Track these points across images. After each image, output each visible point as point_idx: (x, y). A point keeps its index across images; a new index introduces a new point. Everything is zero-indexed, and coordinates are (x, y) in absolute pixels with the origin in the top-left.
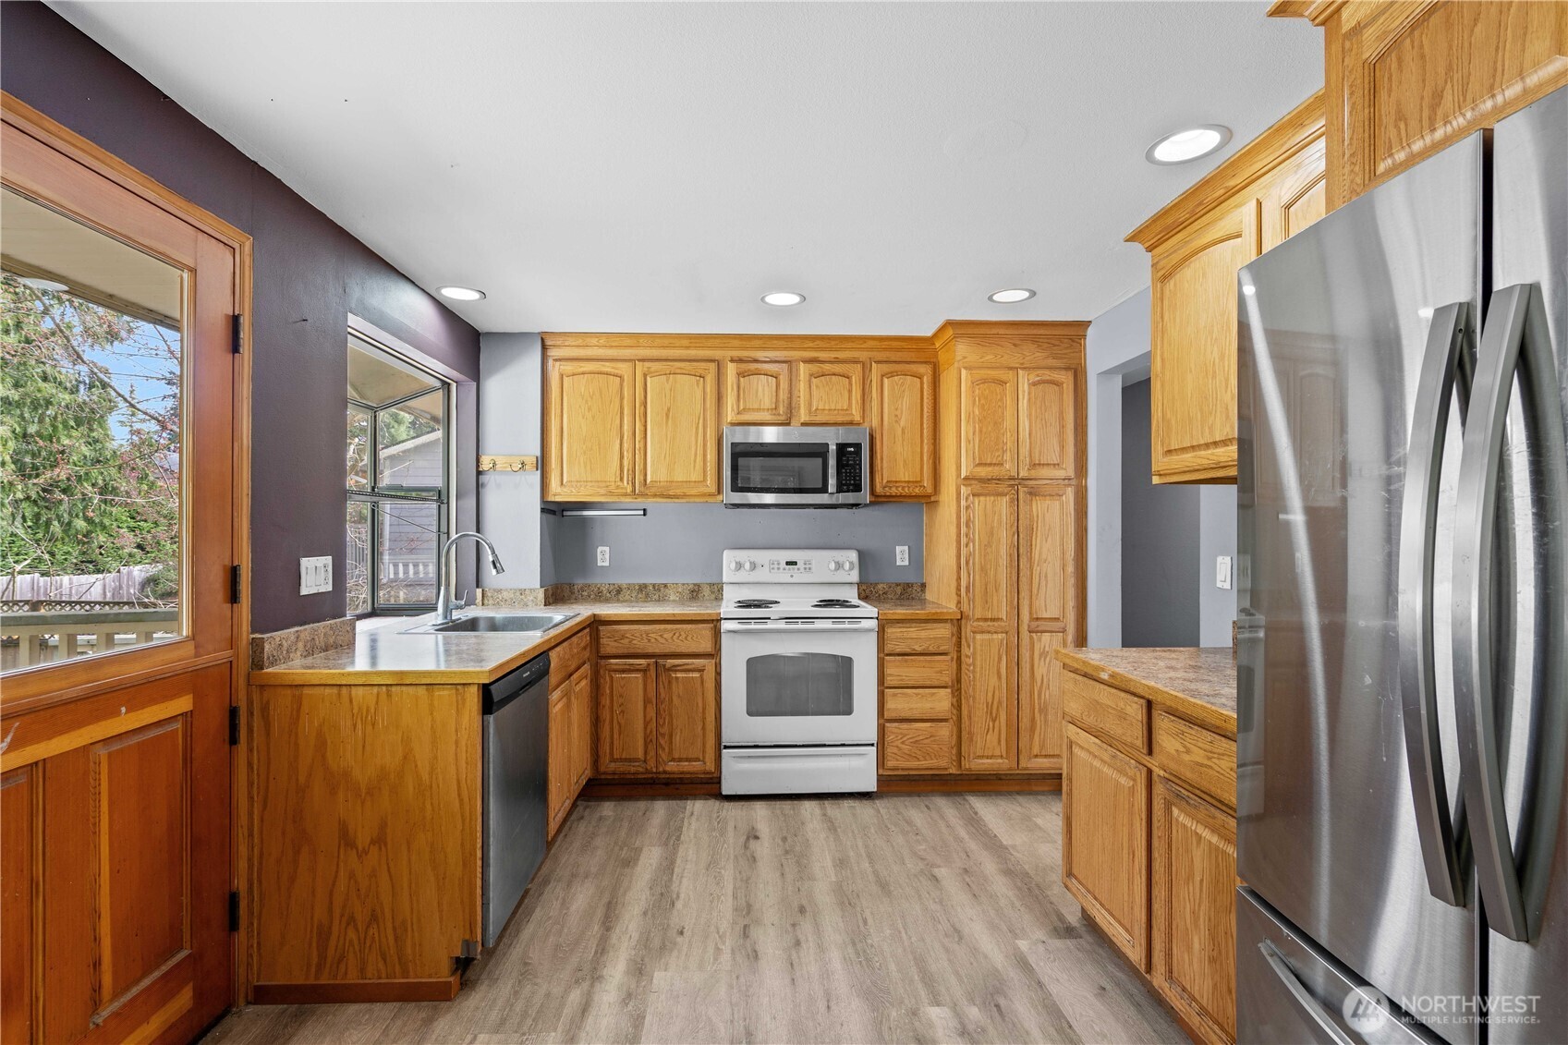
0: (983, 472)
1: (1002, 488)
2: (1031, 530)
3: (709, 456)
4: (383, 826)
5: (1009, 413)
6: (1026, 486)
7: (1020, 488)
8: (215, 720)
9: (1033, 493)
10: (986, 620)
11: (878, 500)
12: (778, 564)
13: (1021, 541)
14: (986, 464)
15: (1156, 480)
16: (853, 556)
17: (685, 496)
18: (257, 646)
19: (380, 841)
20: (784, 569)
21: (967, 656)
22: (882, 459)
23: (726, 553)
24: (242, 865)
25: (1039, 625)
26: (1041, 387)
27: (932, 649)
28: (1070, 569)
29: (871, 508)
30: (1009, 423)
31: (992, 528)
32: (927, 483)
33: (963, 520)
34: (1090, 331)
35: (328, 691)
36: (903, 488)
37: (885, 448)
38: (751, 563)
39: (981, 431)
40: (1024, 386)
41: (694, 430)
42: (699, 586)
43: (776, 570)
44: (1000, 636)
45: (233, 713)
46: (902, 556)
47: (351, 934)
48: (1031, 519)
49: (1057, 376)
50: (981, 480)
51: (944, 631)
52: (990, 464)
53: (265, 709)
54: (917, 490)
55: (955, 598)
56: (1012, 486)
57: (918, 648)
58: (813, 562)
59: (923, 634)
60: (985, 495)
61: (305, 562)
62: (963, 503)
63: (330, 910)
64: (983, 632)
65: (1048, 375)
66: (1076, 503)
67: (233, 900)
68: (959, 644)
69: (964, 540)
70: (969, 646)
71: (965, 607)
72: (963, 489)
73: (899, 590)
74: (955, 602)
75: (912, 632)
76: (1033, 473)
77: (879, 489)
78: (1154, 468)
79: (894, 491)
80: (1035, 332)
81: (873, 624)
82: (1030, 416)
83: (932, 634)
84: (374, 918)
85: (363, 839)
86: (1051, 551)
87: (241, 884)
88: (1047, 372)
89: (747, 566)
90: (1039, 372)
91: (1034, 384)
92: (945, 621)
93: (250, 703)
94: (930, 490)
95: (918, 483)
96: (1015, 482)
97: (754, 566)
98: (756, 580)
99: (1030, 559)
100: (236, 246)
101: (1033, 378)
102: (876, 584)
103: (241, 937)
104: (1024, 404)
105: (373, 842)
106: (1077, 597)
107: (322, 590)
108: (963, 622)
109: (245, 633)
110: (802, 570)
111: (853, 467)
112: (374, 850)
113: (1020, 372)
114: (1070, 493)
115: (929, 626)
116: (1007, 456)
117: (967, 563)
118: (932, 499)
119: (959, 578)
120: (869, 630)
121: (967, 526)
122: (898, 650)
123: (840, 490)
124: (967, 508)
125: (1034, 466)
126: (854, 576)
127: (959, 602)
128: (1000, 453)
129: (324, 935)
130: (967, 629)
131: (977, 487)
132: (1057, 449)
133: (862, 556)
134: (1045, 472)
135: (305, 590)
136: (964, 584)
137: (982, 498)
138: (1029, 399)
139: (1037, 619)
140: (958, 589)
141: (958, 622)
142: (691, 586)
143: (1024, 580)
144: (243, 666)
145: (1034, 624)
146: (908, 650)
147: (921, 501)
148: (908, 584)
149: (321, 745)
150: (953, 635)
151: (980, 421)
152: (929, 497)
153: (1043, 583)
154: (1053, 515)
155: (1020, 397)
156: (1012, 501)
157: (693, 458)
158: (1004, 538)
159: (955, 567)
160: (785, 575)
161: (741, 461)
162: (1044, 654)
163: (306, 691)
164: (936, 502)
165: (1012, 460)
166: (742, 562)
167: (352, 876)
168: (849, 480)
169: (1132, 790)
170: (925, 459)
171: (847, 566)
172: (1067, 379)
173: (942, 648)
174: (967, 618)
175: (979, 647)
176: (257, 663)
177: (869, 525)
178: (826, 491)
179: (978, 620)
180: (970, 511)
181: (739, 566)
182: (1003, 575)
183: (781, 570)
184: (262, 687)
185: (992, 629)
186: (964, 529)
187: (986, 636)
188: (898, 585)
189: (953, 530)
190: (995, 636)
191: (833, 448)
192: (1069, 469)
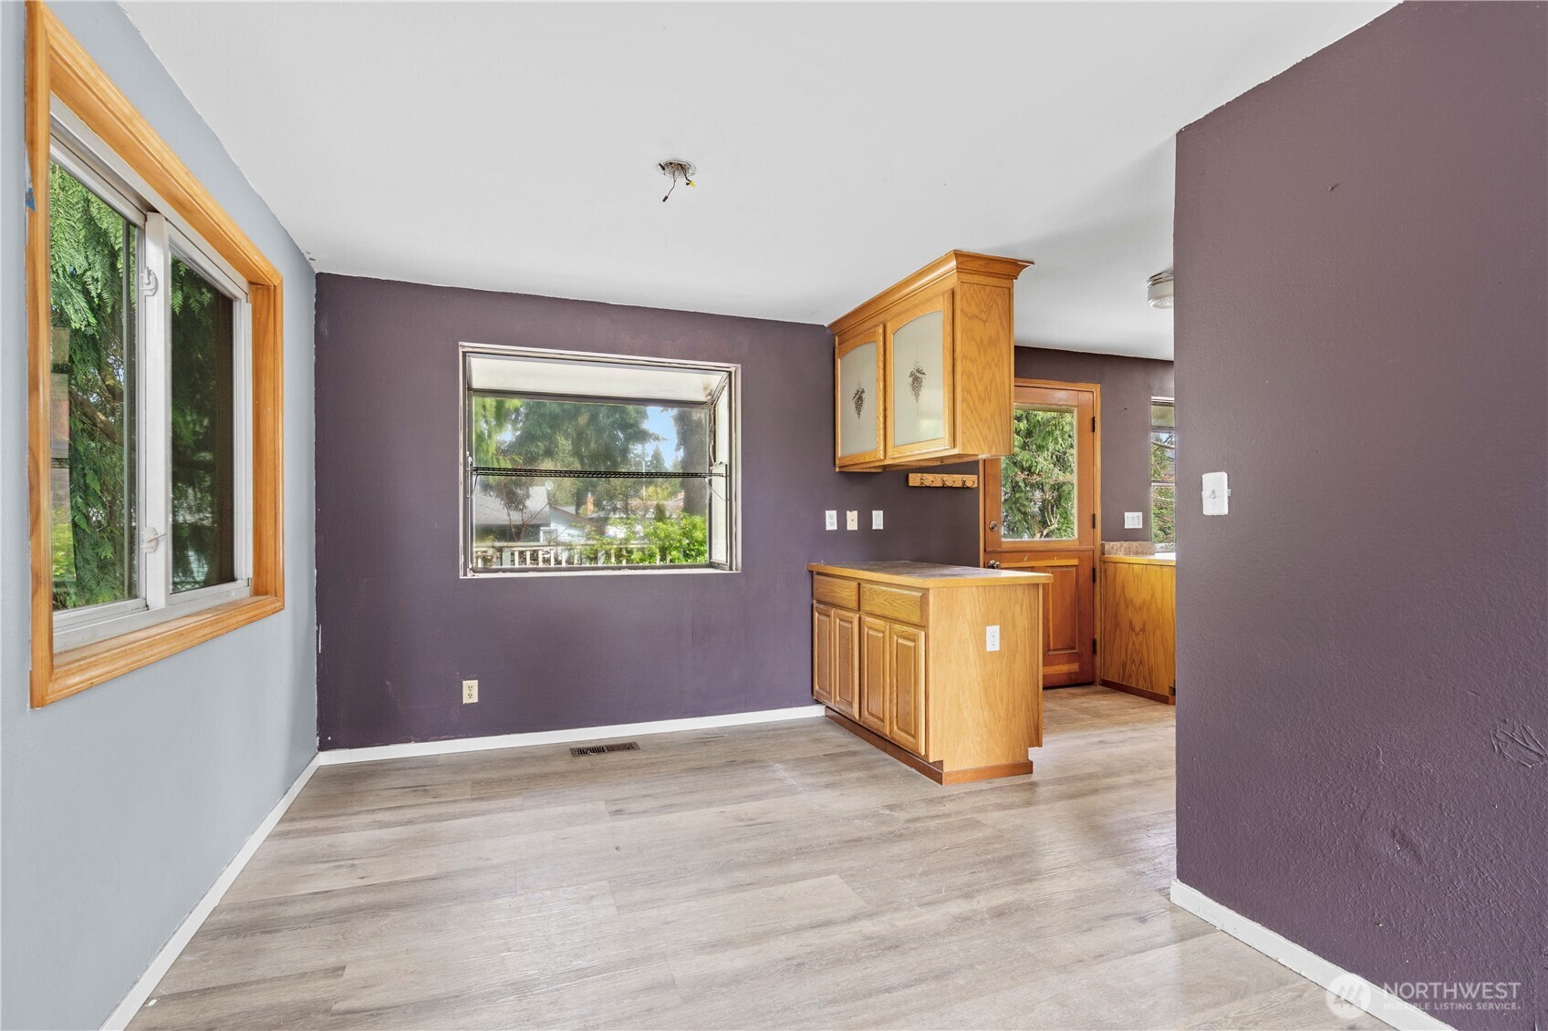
4: (1144, 624)
8: (1088, 571)
18: (1103, 546)
19: (1143, 630)
24: (1098, 630)
35: (1125, 565)
45: (1094, 570)
47: (1133, 667)
53: (1105, 571)
61: (1126, 514)
63: (1126, 656)
67: (1094, 642)
84: (1141, 663)
85: (1137, 629)
87: (1098, 637)
93: (1101, 568)
100: (1094, 390)
103: (1098, 658)
105: (1141, 630)
107: (1136, 527)
109: (1099, 541)
112: (1141, 633)
129: (1124, 665)
135: (1126, 527)
144: (1098, 554)
149: (1123, 588)
163: (1118, 565)
167: (1134, 643)
176: (1103, 554)
184: (1104, 562)
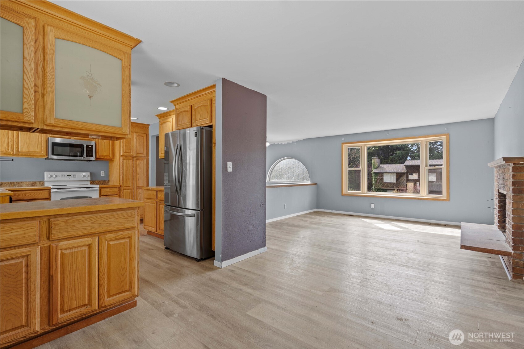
0: (126, 154)
1: (130, 158)
2: (137, 167)
3: (43, 145)
5: (132, 142)
6: (135, 158)
7: (134, 158)
9: (137, 159)
10: (126, 187)
11: (97, 159)
12: (65, 176)
13: (135, 170)
14: (126, 153)
15: (160, 158)
16: (89, 174)
17: (34, 156)
20: (67, 177)
21: (122, 195)
22: (99, 149)
23: (46, 173)
25: (139, 188)
26: (139, 137)
27: (113, 194)
28: (145, 175)
29: (95, 161)
30: (132, 144)
31: (128, 166)
32: (111, 156)
33: (121, 165)
34: (150, 126)
36: (104, 157)
37: (99, 147)
38: (55, 175)
39: (125, 145)
40: (135, 136)
41: (37, 137)
42: (35, 182)
43: (64, 177)
44: (130, 190)
46: (103, 174)
48: (137, 165)
49: (143, 135)
50: (125, 156)
51: (116, 190)
52: (127, 153)
54: (108, 158)
55: (119, 182)
56: (133, 158)
57: (110, 194)
58: (76, 175)
59: (111, 190)
60: (126, 159)
62: (121, 161)
64: (126, 190)
65: (141, 134)
66: (147, 162)
68: (120, 193)
69: (121, 169)
70: (122, 193)
71: (121, 184)
72: (121, 158)
73: (102, 182)
74: (119, 183)
75: (108, 190)
76: (137, 155)
77: (98, 157)
78: (160, 156)
79: (102, 157)
80: (139, 125)
81: (98, 188)
82: (137, 143)
83: (113, 190)
86: (141, 172)
88: (140, 134)
89: (54, 176)
90: (139, 134)
91: (138, 136)
92: (117, 187)
94: (112, 157)
95: (109, 156)
96: (133, 157)
97: (56, 176)
98: (57, 180)
99: (136, 173)
101: (137, 135)
102: (95, 181)
104: (135, 140)
106: (147, 181)
108: (121, 187)
110: (73, 177)
111: (91, 151)
113: (135, 133)
114: (145, 159)
115: (113, 188)
116: (132, 151)
117: (122, 174)
118: (112, 160)
119: (120, 178)
120: (97, 190)
121: (122, 166)
122: (105, 195)
123: (87, 156)
124: (122, 162)
125: (137, 154)
126: (89, 179)
127: (120, 183)
128: (130, 150)
130: (122, 189)
131: (124, 158)
132: (143, 150)
133: (91, 173)
134: (140, 155)
136: (121, 179)
137: (126, 160)
138: (137, 139)
139: (138, 186)
140: (120, 180)
141: (120, 187)
142: (32, 182)
143: (135, 178)
145: (137, 187)
146: (107, 194)
147: (109, 160)
148: (104, 181)
150: (118, 190)
151: (125, 143)
152: (111, 159)
153: (139, 179)
154: (141, 164)
155: (135, 138)
156: (132, 161)
157: (37, 145)
158: (131, 169)
159: (119, 175)
160: (67, 179)
161: (55, 147)
162: (140, 194)
164: (113, 161)
165: (133, 152)
166: (52, 175)
168: (90, 154)
169: (154, 206)
170: (110, 150)
171: (87, 176)
172: (145, 136)
173: (116, 194)
174: (122, 186)
175: (125, 193)
177: (94, 166)
178: (83, 157)
179: (125, 187)
180: (123, 163)
181: (51, 176)
182: (131, 178)
183: (66, 177)
185: (128, 189)
186: (121, 167)
187: (127, 190)
188: (101, 181)
189: (118, 167)
190: (129, 190)
191: (85, 145)
192: (145, 155)
